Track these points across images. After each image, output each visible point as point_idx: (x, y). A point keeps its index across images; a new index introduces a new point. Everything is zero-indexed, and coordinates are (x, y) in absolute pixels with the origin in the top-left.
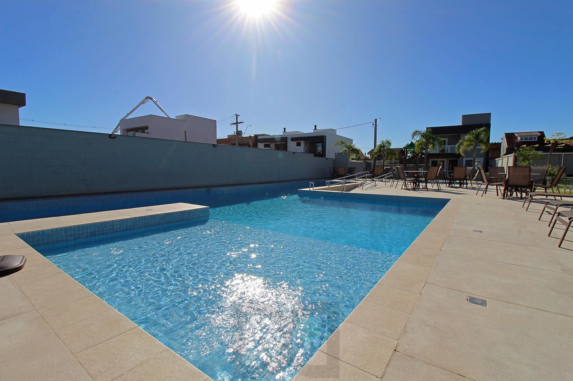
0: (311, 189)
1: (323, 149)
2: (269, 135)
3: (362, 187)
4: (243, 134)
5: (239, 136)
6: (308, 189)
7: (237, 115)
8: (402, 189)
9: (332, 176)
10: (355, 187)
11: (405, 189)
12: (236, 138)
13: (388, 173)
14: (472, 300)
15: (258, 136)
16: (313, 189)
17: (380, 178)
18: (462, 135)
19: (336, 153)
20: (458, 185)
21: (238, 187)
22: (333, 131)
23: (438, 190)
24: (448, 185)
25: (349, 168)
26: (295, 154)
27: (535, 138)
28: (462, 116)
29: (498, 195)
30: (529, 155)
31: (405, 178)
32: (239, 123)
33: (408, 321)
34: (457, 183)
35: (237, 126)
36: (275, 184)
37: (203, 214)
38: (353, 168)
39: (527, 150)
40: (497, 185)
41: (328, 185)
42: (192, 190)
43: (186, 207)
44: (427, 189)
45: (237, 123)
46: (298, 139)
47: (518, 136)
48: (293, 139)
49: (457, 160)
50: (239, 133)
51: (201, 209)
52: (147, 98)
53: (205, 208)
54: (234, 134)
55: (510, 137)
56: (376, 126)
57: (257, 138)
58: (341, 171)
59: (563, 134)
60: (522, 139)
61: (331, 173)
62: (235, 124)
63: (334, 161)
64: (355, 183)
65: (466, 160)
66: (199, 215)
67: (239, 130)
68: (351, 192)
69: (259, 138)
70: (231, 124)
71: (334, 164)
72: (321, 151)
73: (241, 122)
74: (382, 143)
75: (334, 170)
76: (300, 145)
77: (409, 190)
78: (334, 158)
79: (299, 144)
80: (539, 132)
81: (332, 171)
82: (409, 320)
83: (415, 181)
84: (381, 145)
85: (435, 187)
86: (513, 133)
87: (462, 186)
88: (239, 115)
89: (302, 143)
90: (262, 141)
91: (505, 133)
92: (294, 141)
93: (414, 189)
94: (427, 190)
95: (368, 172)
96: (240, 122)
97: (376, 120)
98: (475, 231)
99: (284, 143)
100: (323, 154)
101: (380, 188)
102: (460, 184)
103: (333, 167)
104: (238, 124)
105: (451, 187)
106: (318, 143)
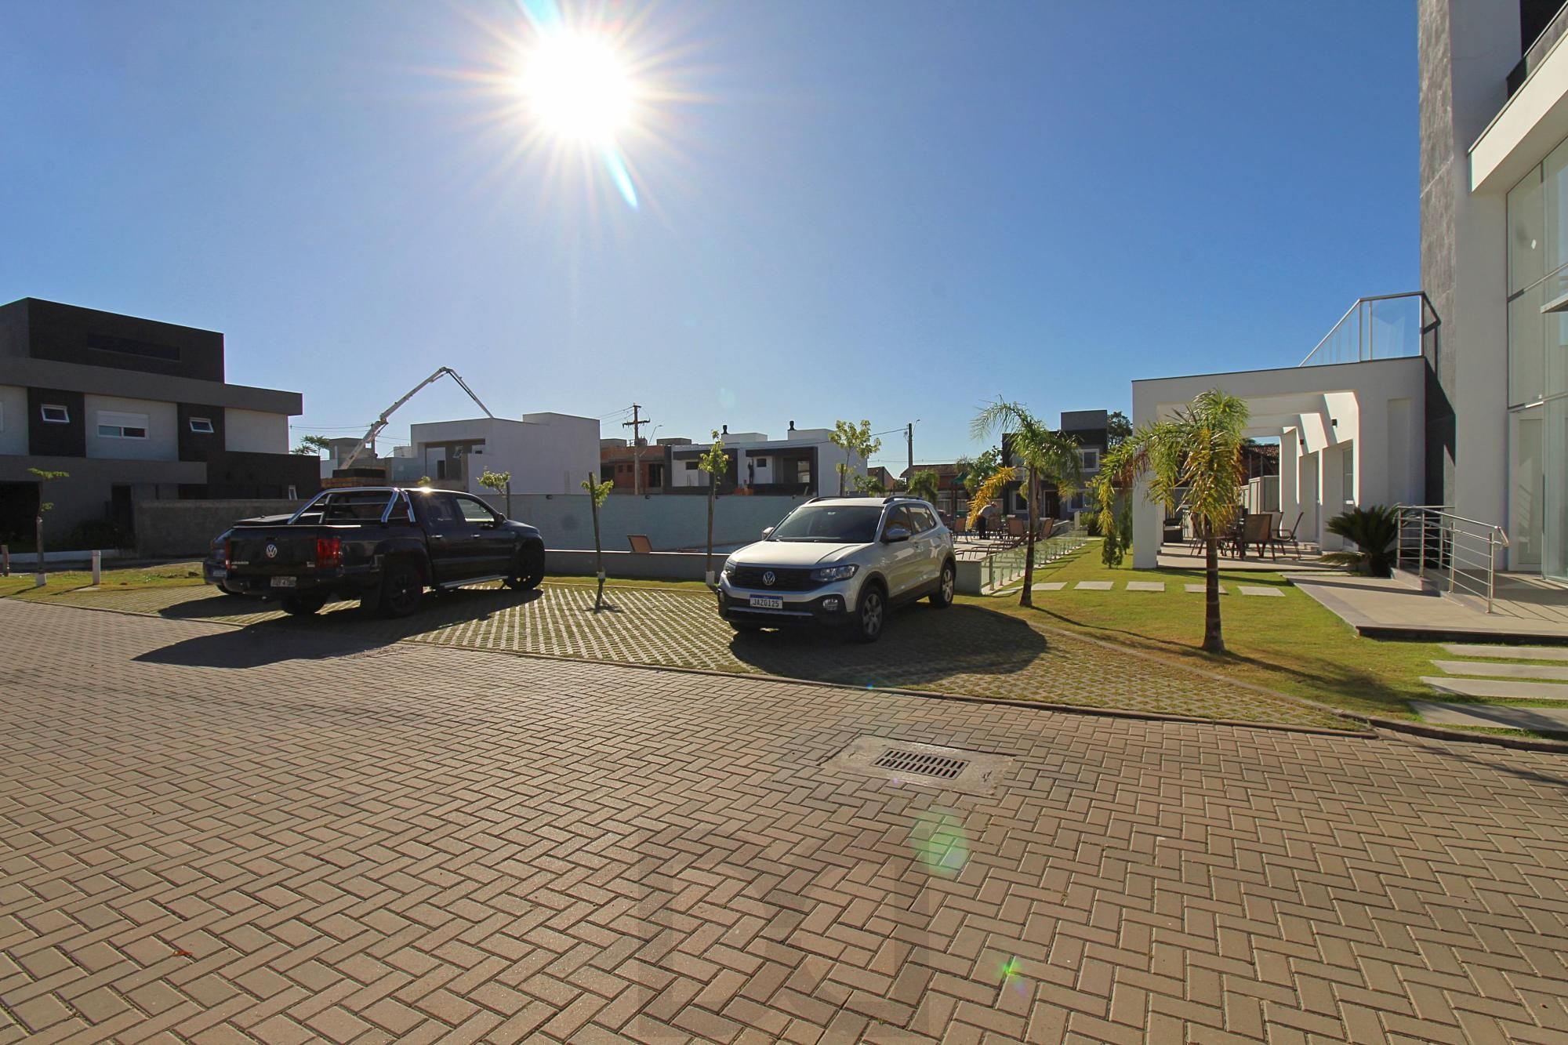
7: (636, 407)
12: (634, 453)
28: (1060, 414)
32: (639, 422)
35: (636, 429)
45: (635, 423)
46: (760, 453)
48: (750, 453)
50: (641, 443)
52: (441, 371)
56: (910, 436)
62: (629, 424)
72: (808, 479)
73: (645, 422)
76: (765, 465)
79: (762, 463)
88: (641, 408)
89: (769, 461)
90: (681, 455)
92: (751, 457)
97: (910, 425)
99: (731, 459)
104: (638, 425)
106: (800, 458)
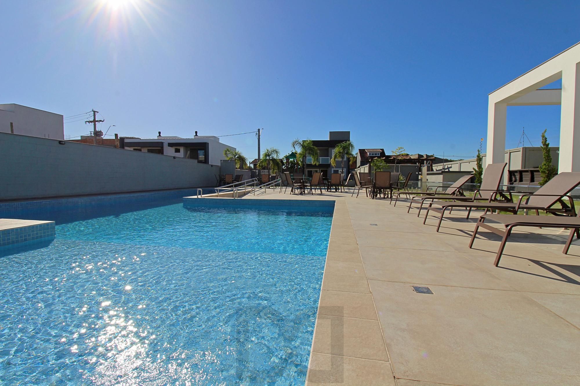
0: (199, 197)
1: (205, 158)
2: (140, 139)
3: (253, 193)
4: (104, 135)
5: (98, 138)
6: (196, 197)
7: (94, 112)
8: (291, 194)
9: (218, 184)
10: (245, 194)
11: (293, 194)
12: (94, 140)
13: (274, 180)
14: (418, 290)
15: (124, 139)
16: (201, 197)
17: (267, 185)
18: (330, 149)
19: (221, 161)
20: (334, 190)
21: (99, 197)
22: (216, 139)
23: (321, 194)
24: (326, 190)
25: (236, 175)
26: (176, 159)
27: (378, 154)
28: (329, 132)
29: (367, 197)
30: (380, 166)
31: (293, 183)
32: (97, 121)
33: (381, 330)
34: (333, 189)
35: (95, 125)
36: (153, 193)
37: (44, 233)
38: (240, 176)
39: (379, 161)
40: (366, 188)
41: (218, 192)
42: (24, 203)
43: (12, 224)
44: (312, 193)
45: (95, 121)
46: (177, 145)
47: (368, 152)
48: (171, 145)
49: (327, 170)
50: (98, 134)
51: (41, 225)
53: (47, 224)
54: (91, 134)
55: (362, 152)
56: (259, 136)
57: (124, 141)
58: (228, 179)
59: (403, 148)
60: (370, 154)
61: (218, 181)
62: (91, 122)
63: (220, 168)
64: (244, 191)
65: (334, 170)
66: (37, 234)
67: (97, 129)
68: (243, 198)
69: (126, 141)
70: (86, 122)
71: (220, 172)
72: (204, 159)
73: (101, 121)
74: (267, 151)
75: (220, 177)
76: (179, 151)
77: (296, 194)
78: (220, 165)
79: (177, 151)
80: (381, 149)
81: (218, 178)
82: (381, 328)
83: (302, 186)
84: (266, 154)
85: (318, 192)
86: (364, 149)
87: (337, 191)
88: (98, 112)
89: (182, 149)
90: (130, 145)
91: (359, 149)
92: (172, 147)
93: (301, 194)
94: (313, 195)
95: (256, 179)
96: (99, 120)
97: (259, 130)
98: (371, 225)
99: (160, 148)
100: (206, 161)
101: (269, 194)
102: (336, 189)
103: (219, 175)
104: (96, 123)
105: (329, 192)
106: (199, 150)
